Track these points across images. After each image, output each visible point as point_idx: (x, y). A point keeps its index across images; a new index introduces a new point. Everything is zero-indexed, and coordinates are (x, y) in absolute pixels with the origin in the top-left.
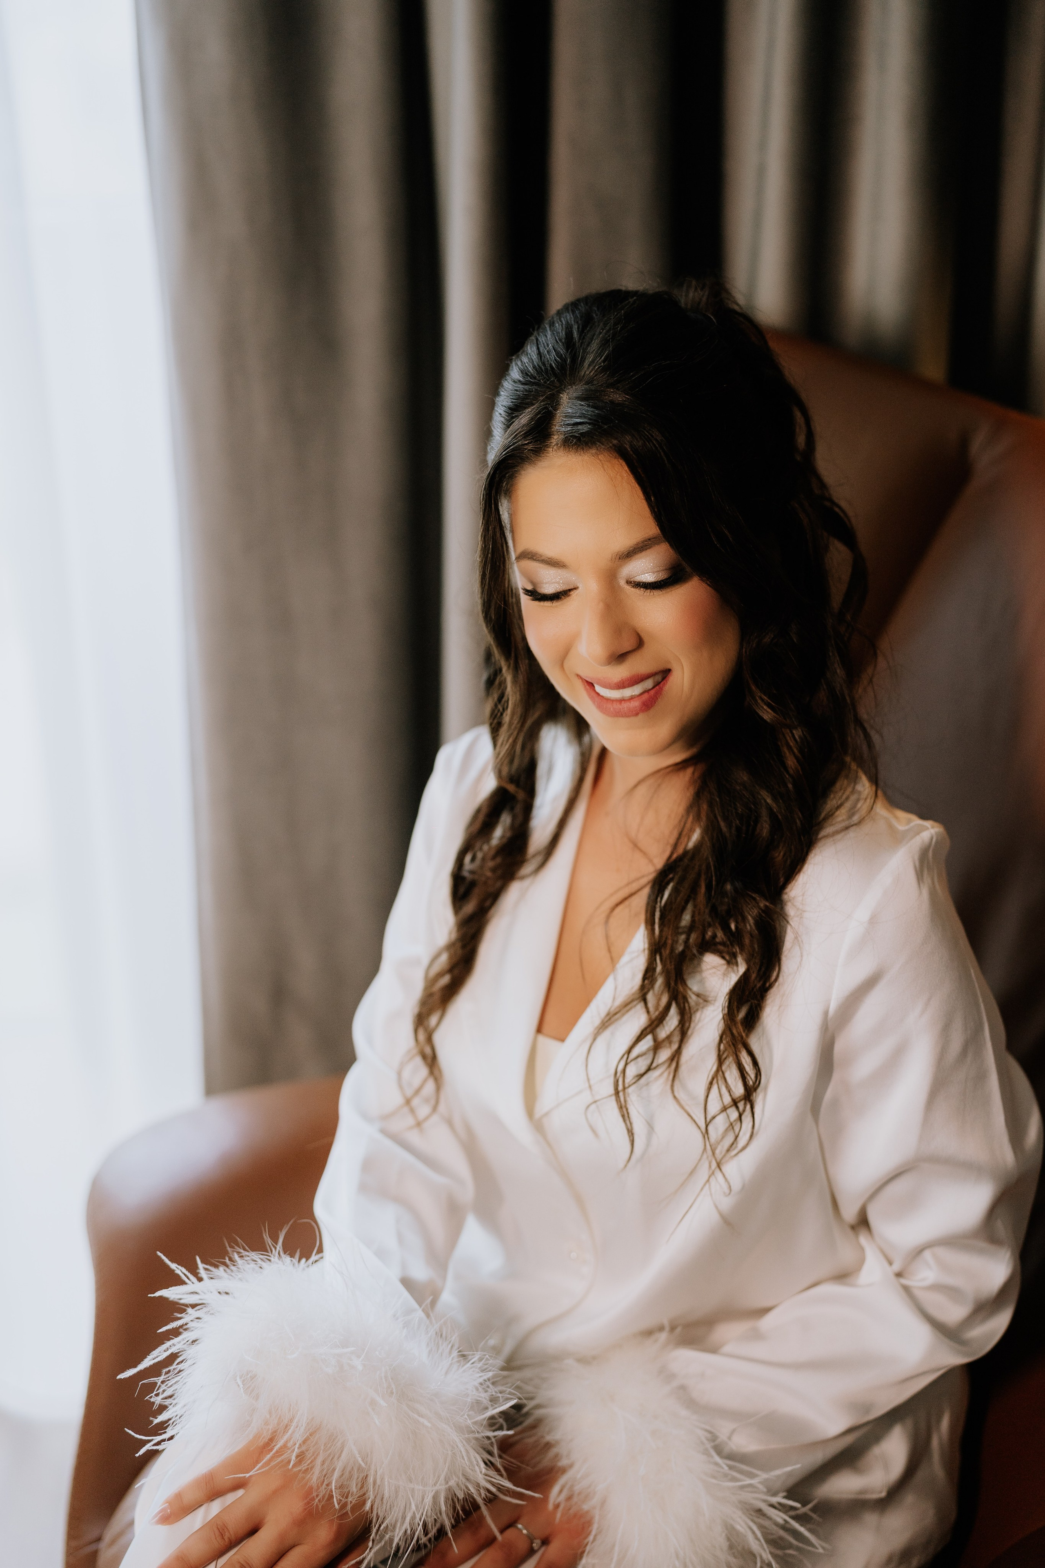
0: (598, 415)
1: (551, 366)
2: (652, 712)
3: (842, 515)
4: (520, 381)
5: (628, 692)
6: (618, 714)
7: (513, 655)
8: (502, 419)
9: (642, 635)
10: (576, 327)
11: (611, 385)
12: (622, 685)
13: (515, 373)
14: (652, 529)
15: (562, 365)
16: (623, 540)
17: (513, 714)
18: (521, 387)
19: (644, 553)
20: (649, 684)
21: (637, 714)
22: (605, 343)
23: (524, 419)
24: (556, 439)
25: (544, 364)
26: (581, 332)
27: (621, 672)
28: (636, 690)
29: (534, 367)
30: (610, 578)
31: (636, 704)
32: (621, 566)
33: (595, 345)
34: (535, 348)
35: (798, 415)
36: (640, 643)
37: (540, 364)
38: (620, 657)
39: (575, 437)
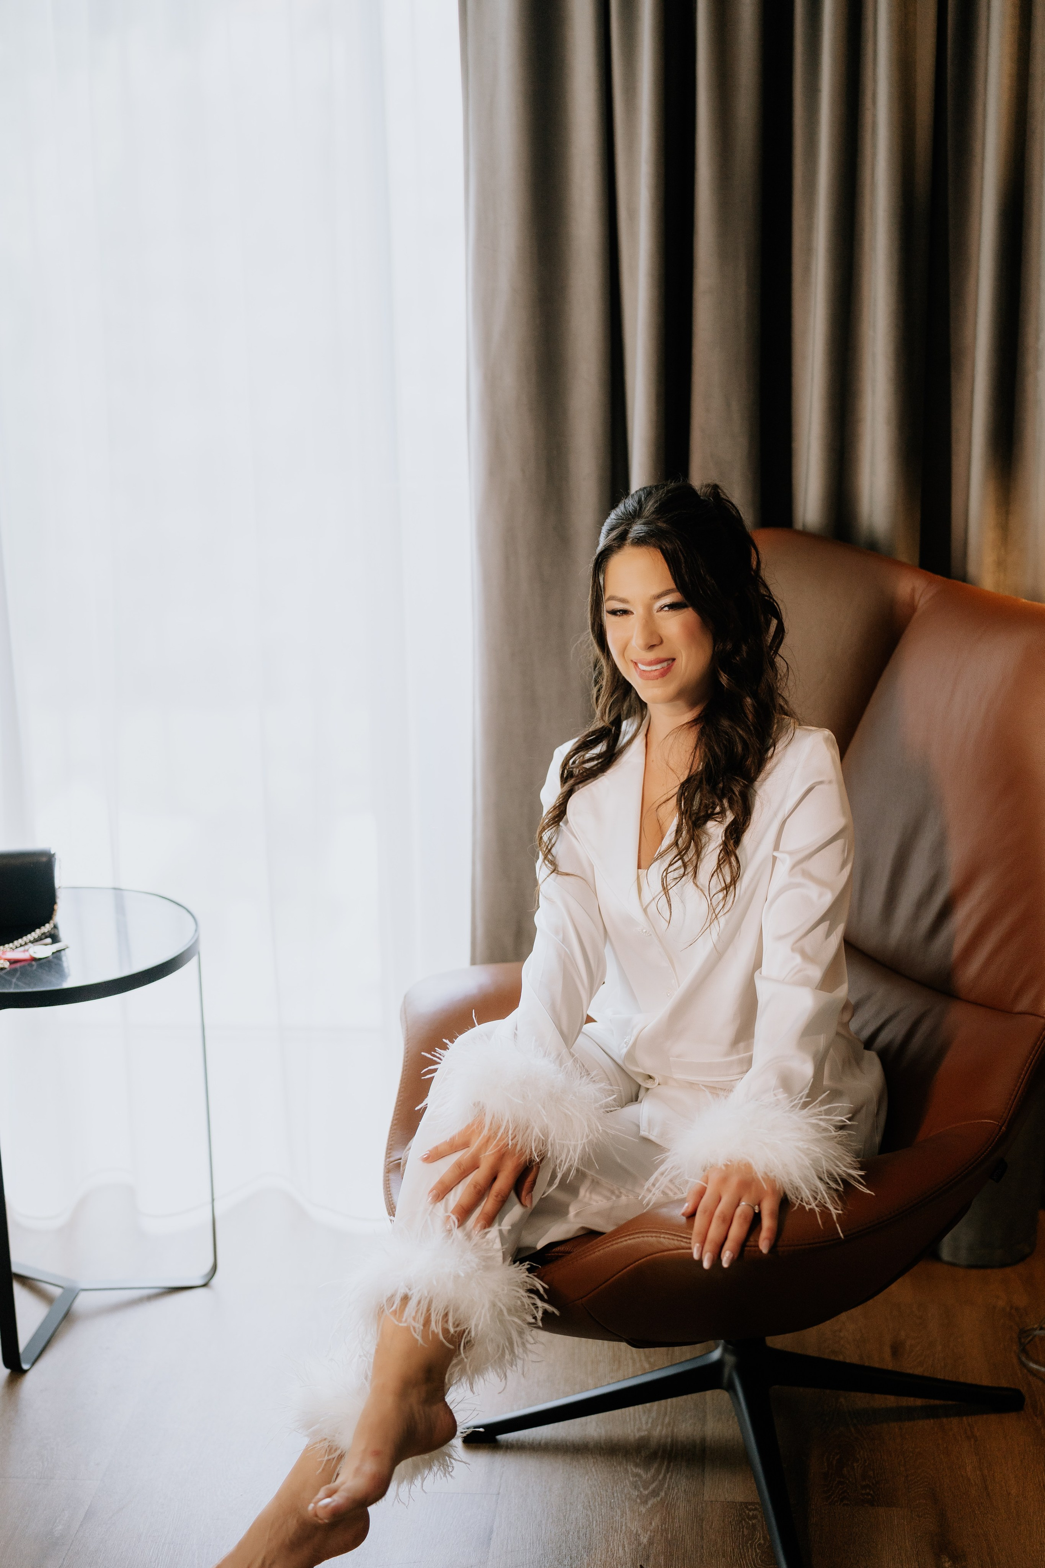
0: (649, 530)
1: (629, 511)
2: (665, 678)
3: (776, 606)
4: (614, 519)
5: (654, 668)
6: (648, 679)
7: (606, 651)
8: (604, 535)
9: (663, 638)
10: (644, 496)
11: (658, 519)
12: (650, 664)
13: (613, 516)
14: (673, 586)
15: (635, 511)
16: (656, 590)
17: (607, 681)
18: (615, 521)
19: (665, 597)
20: (665, 664)
21: (657, 679)
22: (656, 502)
23: (614, 534)
24: (629, 541)
25: (626, 511)
26: (645, 499)
27: (651, 656)
28: (659, 667)
29: (622, 513)
30: (649, 609)
31: (656, 673)
32: (654, 603)
33: (650, 503)
34: (623, 505)
35: (753, 551)
36: (661, 642)
37: (625, 511)
38: (651, 647)
39: (637, 538)
